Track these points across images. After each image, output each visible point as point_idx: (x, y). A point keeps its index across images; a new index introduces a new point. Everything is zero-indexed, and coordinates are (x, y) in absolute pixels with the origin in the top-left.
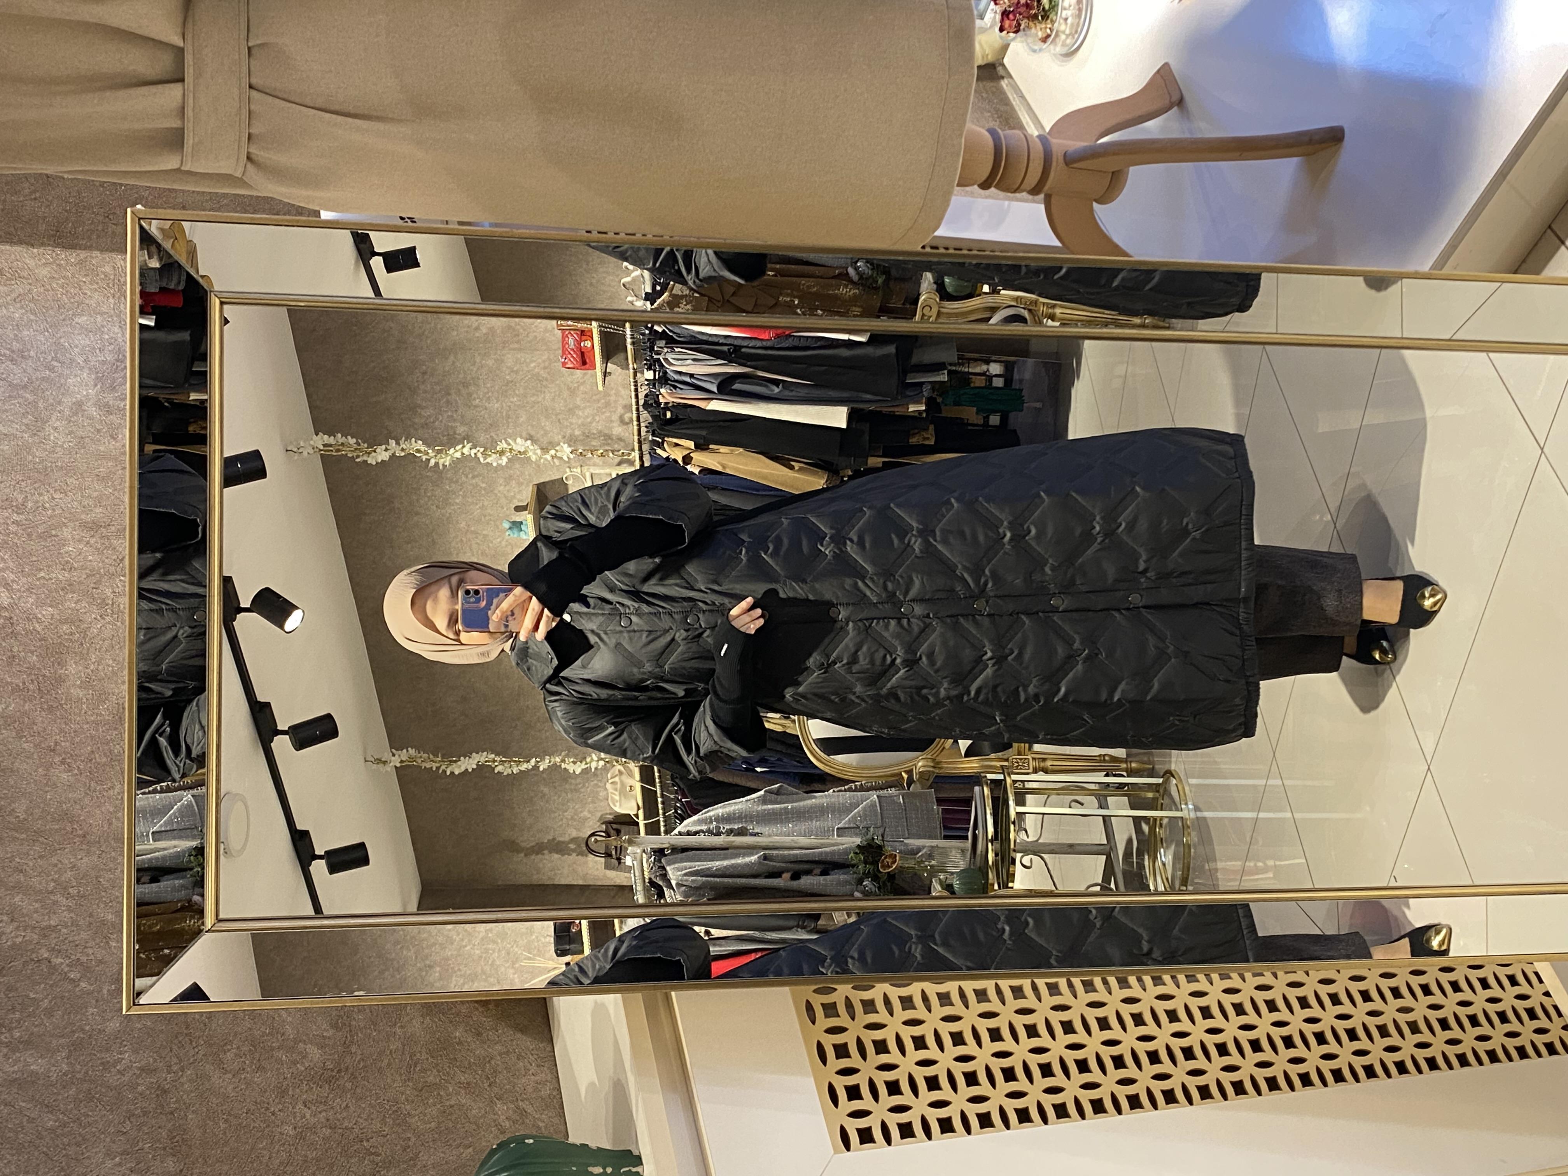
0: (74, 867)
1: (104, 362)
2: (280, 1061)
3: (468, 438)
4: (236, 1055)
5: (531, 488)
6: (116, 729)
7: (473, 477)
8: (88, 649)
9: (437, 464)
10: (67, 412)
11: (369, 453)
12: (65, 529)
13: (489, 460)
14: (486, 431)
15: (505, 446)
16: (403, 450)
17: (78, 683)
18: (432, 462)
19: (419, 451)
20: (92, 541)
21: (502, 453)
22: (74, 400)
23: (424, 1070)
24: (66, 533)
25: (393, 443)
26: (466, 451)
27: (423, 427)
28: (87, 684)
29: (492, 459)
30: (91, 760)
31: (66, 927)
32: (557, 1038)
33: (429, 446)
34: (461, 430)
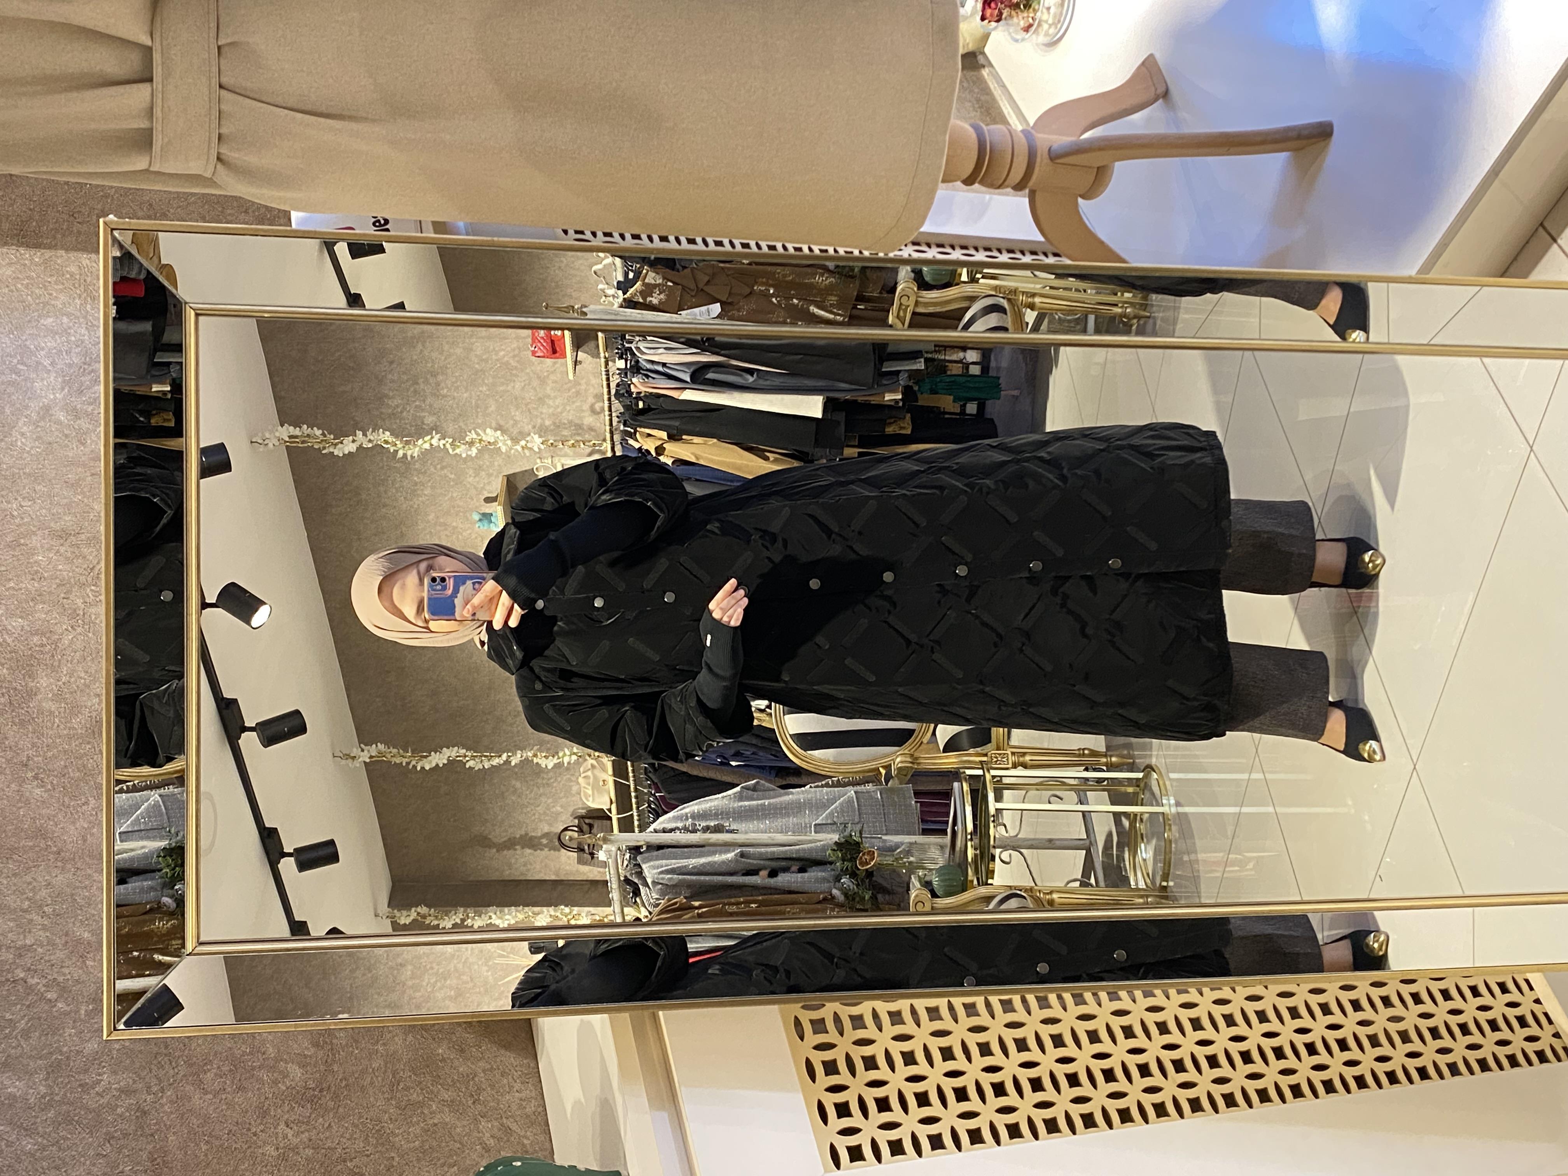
0: (49, 884)
1: (70, 366)
2: (260, 1080)
3: (436, 428)
4: (216, 1075)
5: (500, 479)
6: (89, 743)
7: (442, 468)
8: (60, 661)
9: (405, 455)
10: (34, 416)
11: (336, 445)
12: (34, 538)
13: (458, 451)
14: (454, 421)
15: (475, 436)
16: (370, 441)
17: (50, 695)
18: (400, 454)
19: (386, 442)
20: (62, 549)
21: (471, 443)
22: (41, 404)
23: (407, 1089)
24: (35, 541)
25: (359, 434)
26: (435, 442)
27: (390, 417)
28: (58, 697)
29: (461, 450)
30: (64, 776)
31: (42, 946)
32: (542, 1051)
33: (397, 437)
34: (430, 420)
